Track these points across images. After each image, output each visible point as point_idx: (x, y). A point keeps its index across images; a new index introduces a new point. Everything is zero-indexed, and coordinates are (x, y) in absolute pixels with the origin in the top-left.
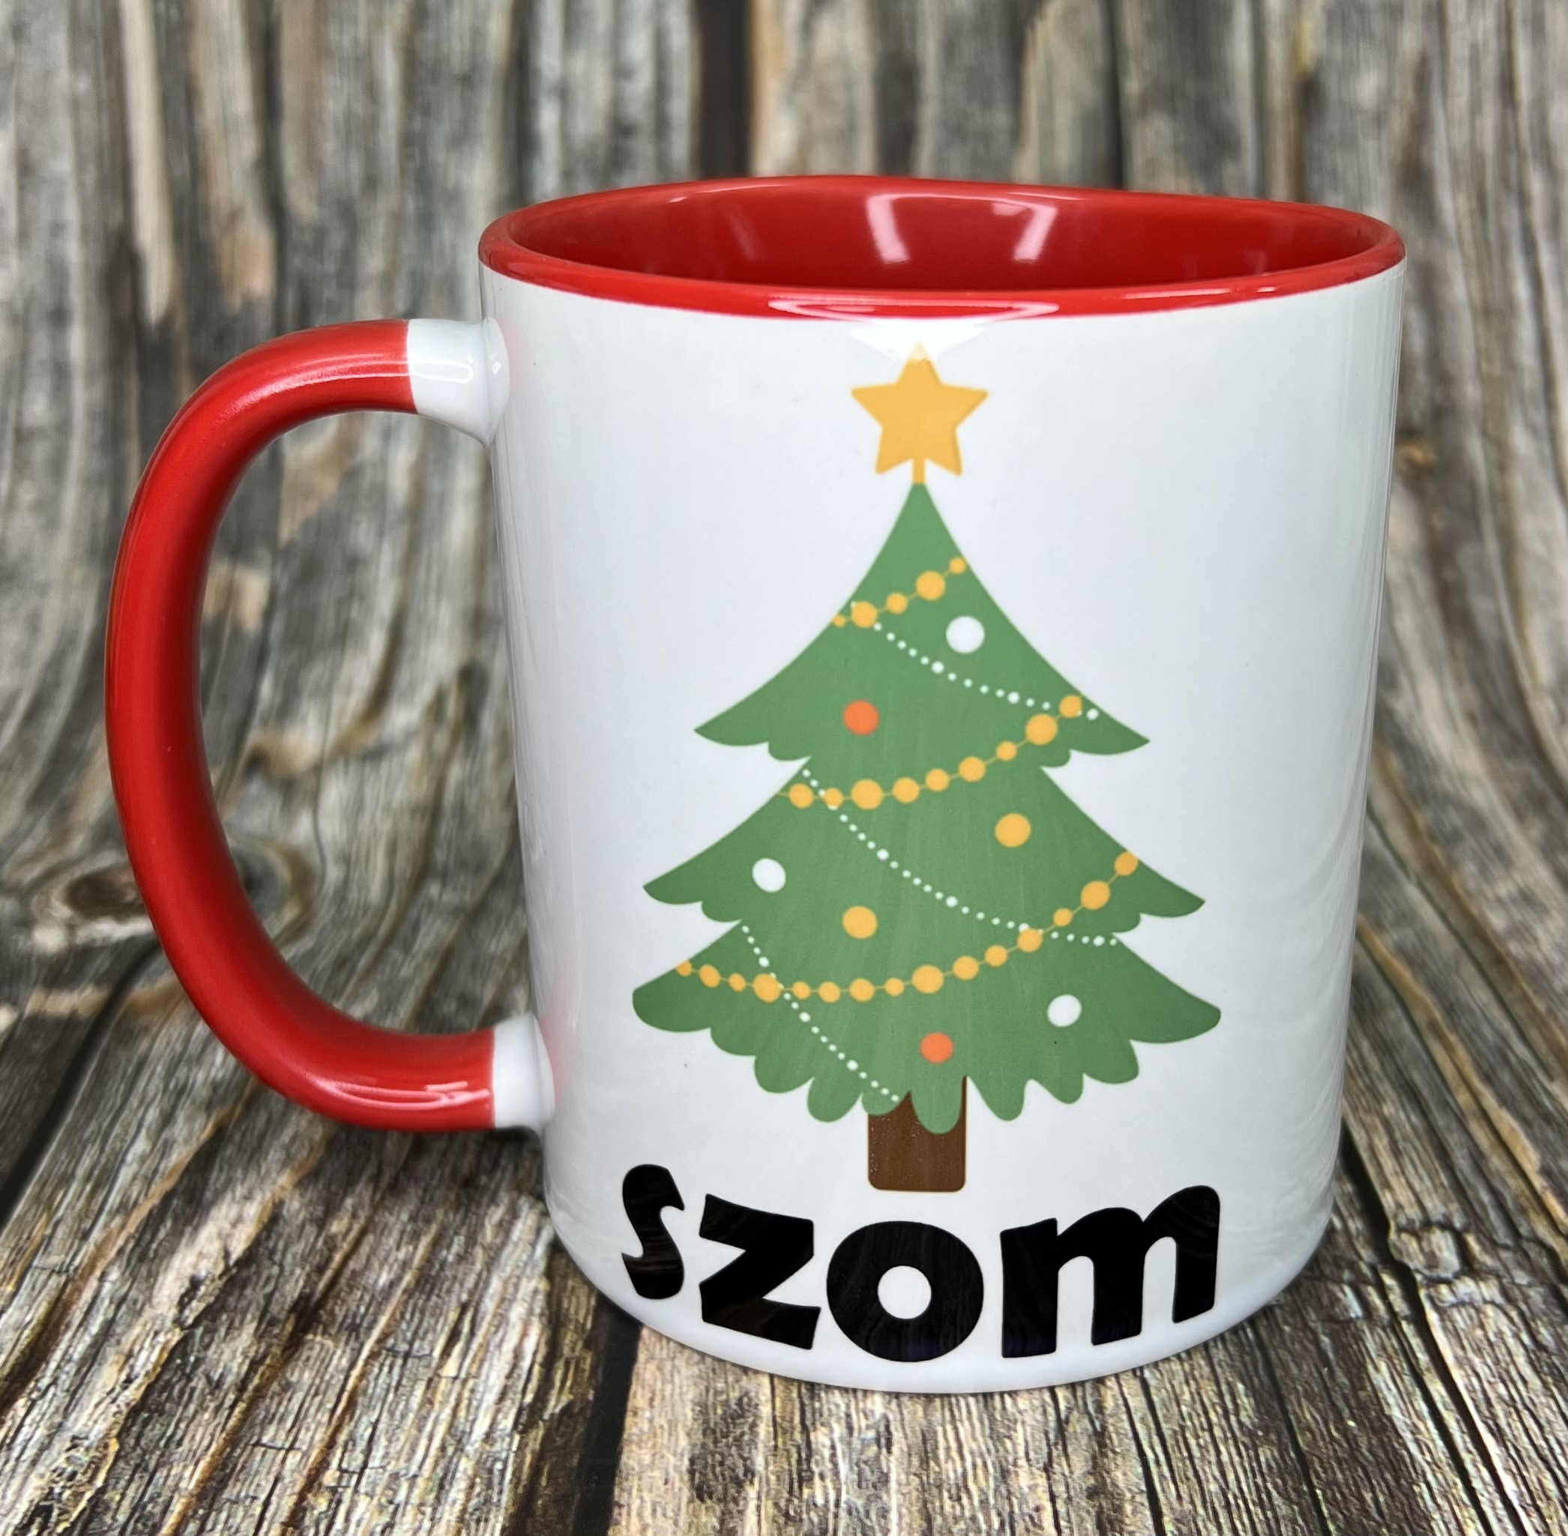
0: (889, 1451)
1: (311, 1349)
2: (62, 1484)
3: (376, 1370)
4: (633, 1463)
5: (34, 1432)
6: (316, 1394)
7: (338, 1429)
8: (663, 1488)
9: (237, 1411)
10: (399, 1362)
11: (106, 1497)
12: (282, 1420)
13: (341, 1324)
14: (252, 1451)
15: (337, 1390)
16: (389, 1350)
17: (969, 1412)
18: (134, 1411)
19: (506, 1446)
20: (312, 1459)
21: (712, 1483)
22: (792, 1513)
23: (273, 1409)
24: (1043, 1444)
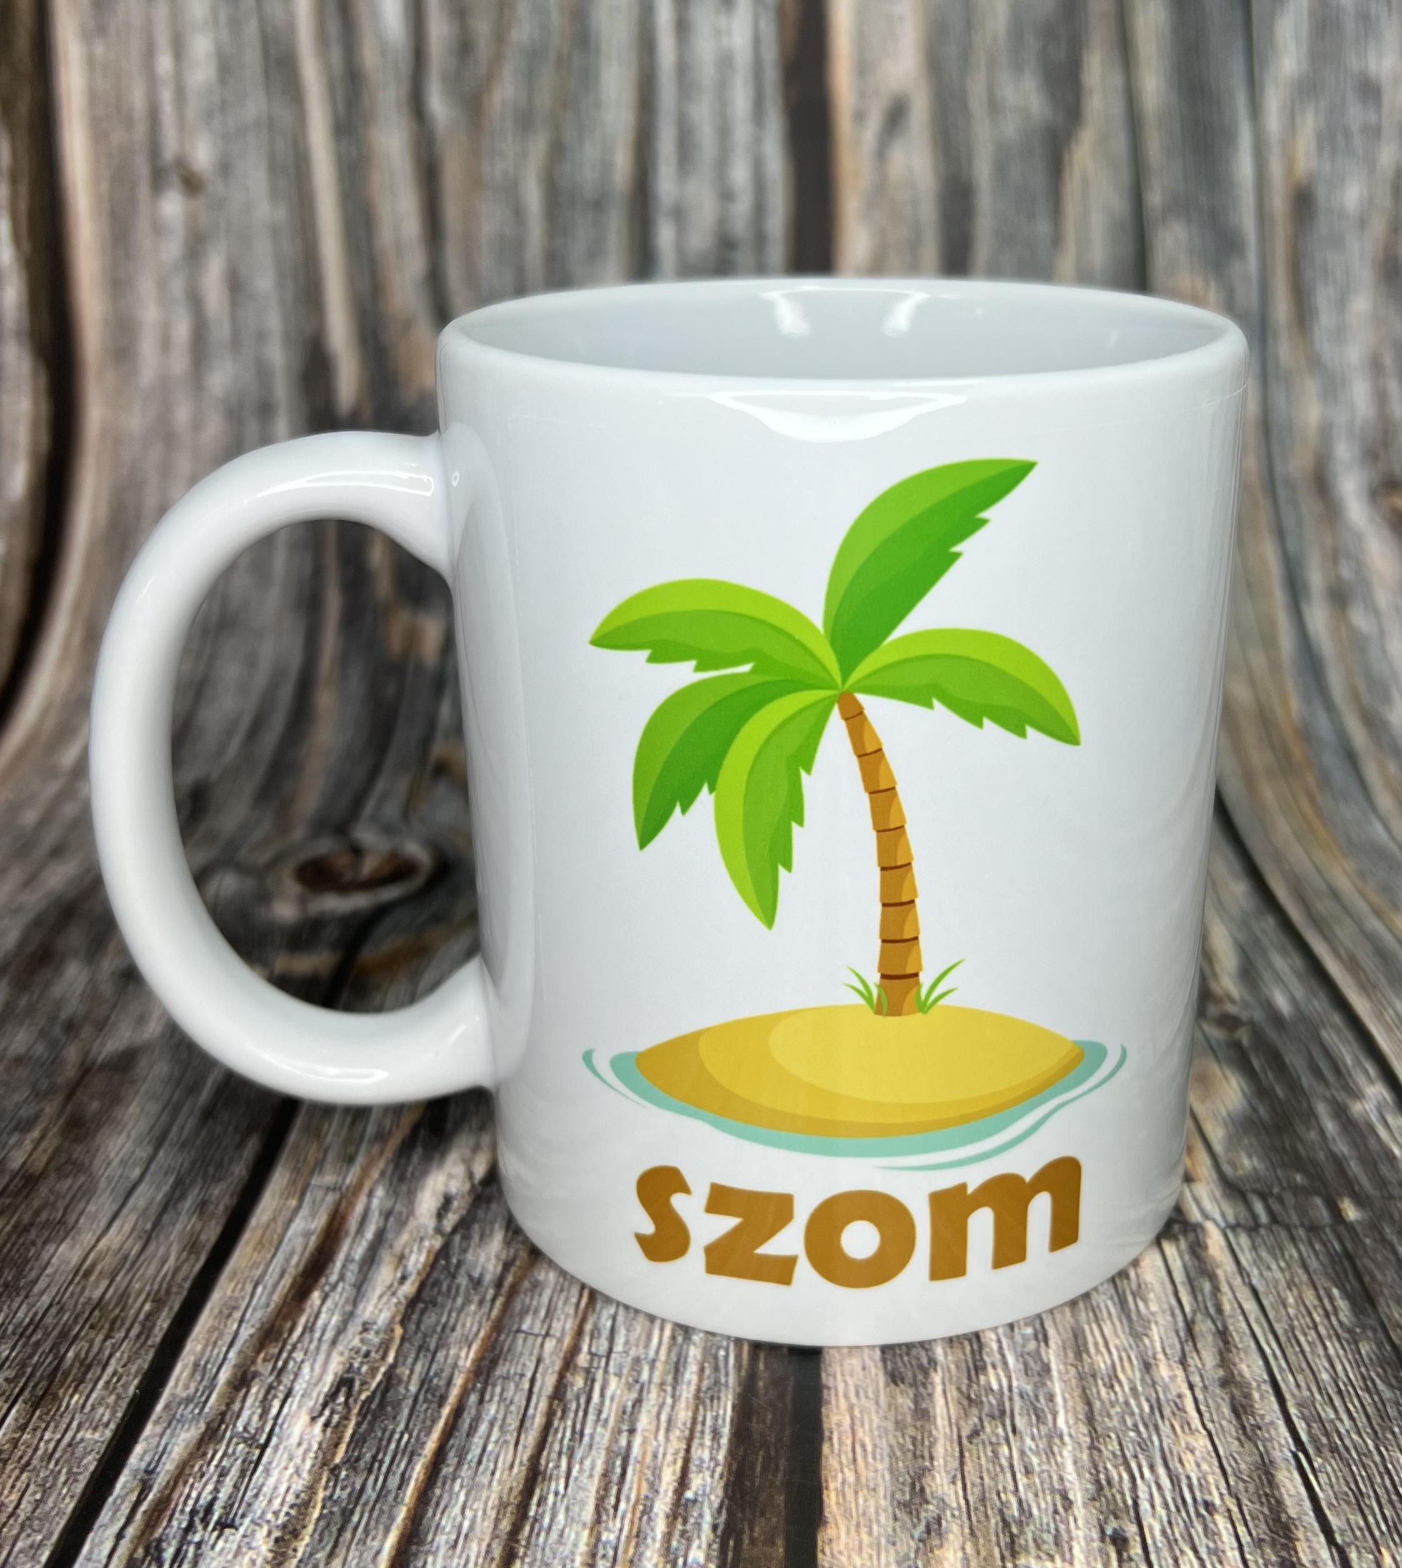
0: (1047, 1347)
2: (359, 1360)
5: (329, 1318)
7: (584, 1320)
8: (861, 1373)
9: (498, 1303)
11: (398, 1371)
12: (536, 1312)
14: (515, 1338)
18: (412, 1302)
20: (565, 1345)
21: (902, 1370)
22: (973, 1396)
23: (527, 1300)
24: (1176, 1341)
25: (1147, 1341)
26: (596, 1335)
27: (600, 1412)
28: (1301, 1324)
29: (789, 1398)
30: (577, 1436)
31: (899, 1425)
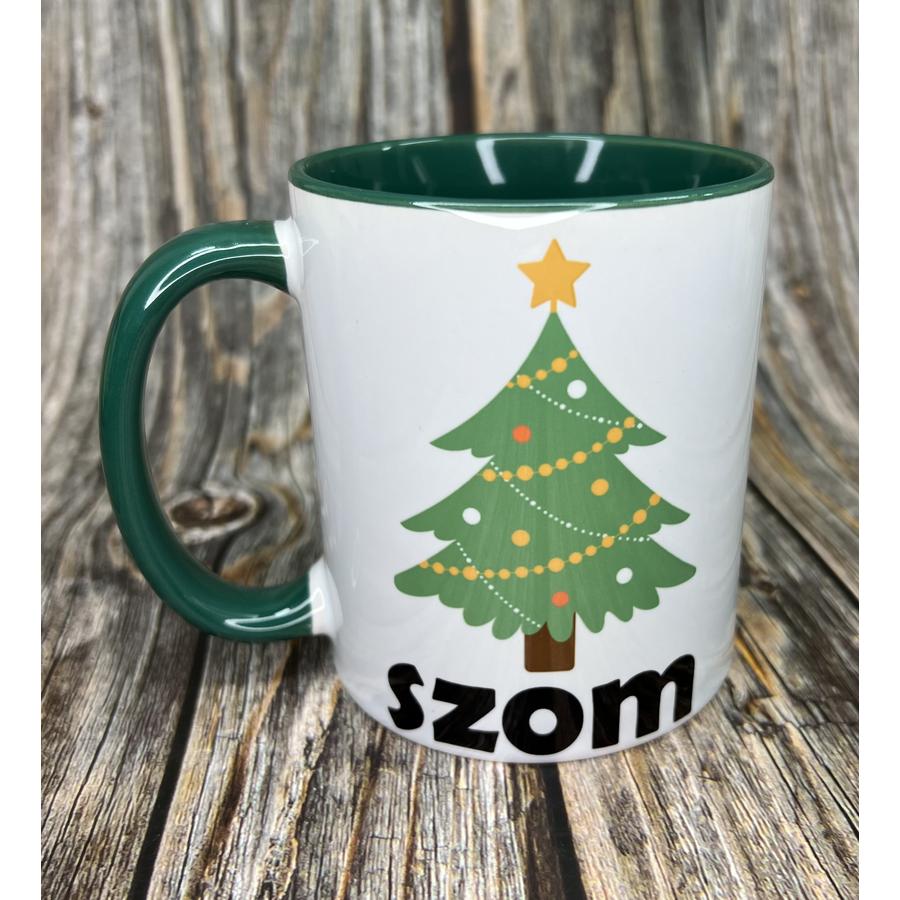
0: (712, 818)
1: (384, 777)
2: (273, 868)
3: (423, 787)
4: (579, 834)
5: (248, 838)
6: (396, 804)
7: (414, 824)
8: (601, 849)
9: (356, 817)
10: (434, 781)
11: (300, 874)
12: (382, 821)
13: (396, 760)
15: (406, 800)
16: (426, 775)
17: (744, 792)
18: (300, 821)
19: (508, 828)
20: (406, 844)
21: (626, 843)
22: (674, 858)
23: (375, 813)
24: (789, 807)
25: (772, 809)
26: (424, 834)
27: (438, 891)
29: (558, 871)
31: (633, 883)
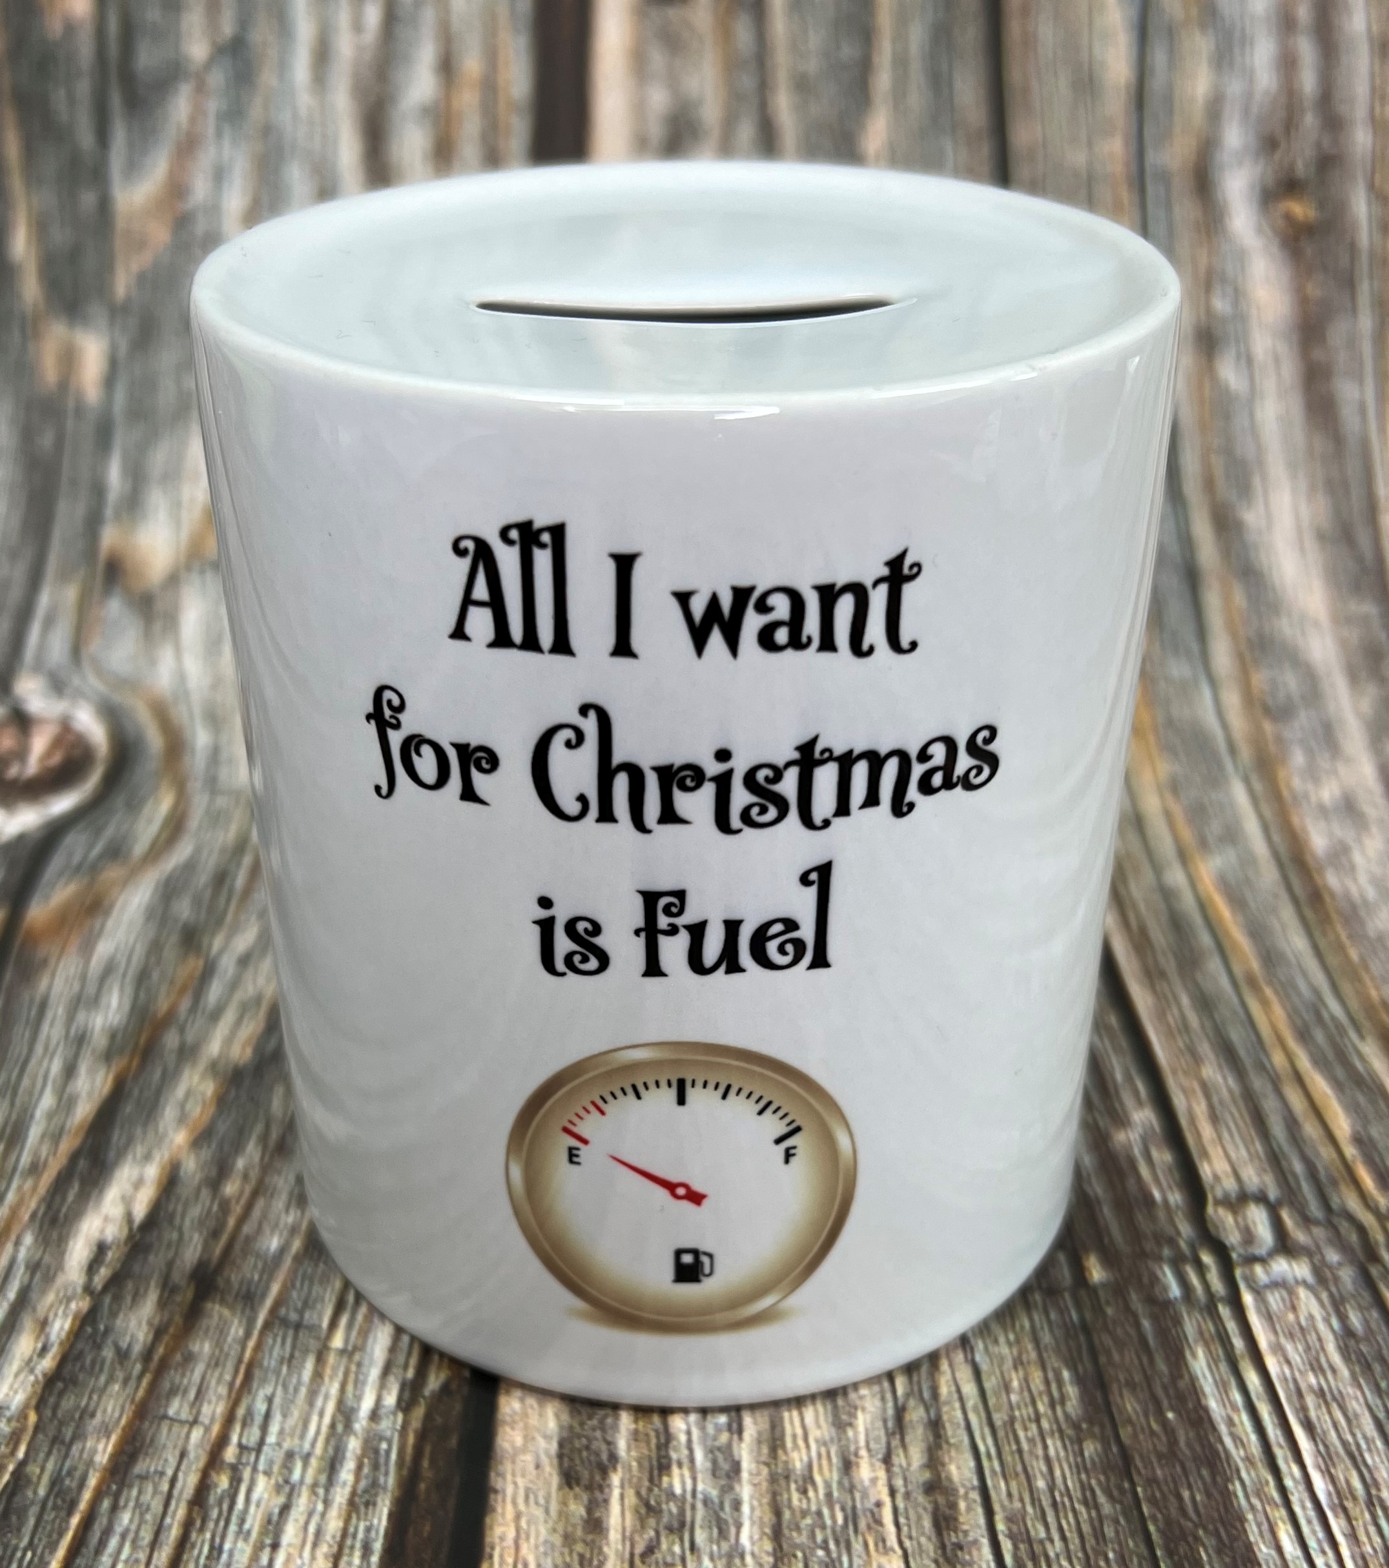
0: (741, 1438)
1: (211, 1318)
3: (270, 1342)
4: (507, 1444)
6: (216, 1366)
7: (236, 1403)
8: (534, 1474)
9: (145, 1381)
10: (291, 1333)
11: (28, 1470)
12: (185, 1391)
14: (159, 1426)
15: (235, 1362)
16: (281, 1321)
18: (49, 1382)
19: (390, 1425)
20: (213, 1434)
21: (578, 1468)
22: (653, 1502)
23: (177, 1381)
24: (882, 1433)
25: (850, 1433)
26: (249, 1421)
27: (242, 1521)
28: (1022, 1416)
29: (452, 1503)
30: (215, 1553)
31: (568, 1539)
